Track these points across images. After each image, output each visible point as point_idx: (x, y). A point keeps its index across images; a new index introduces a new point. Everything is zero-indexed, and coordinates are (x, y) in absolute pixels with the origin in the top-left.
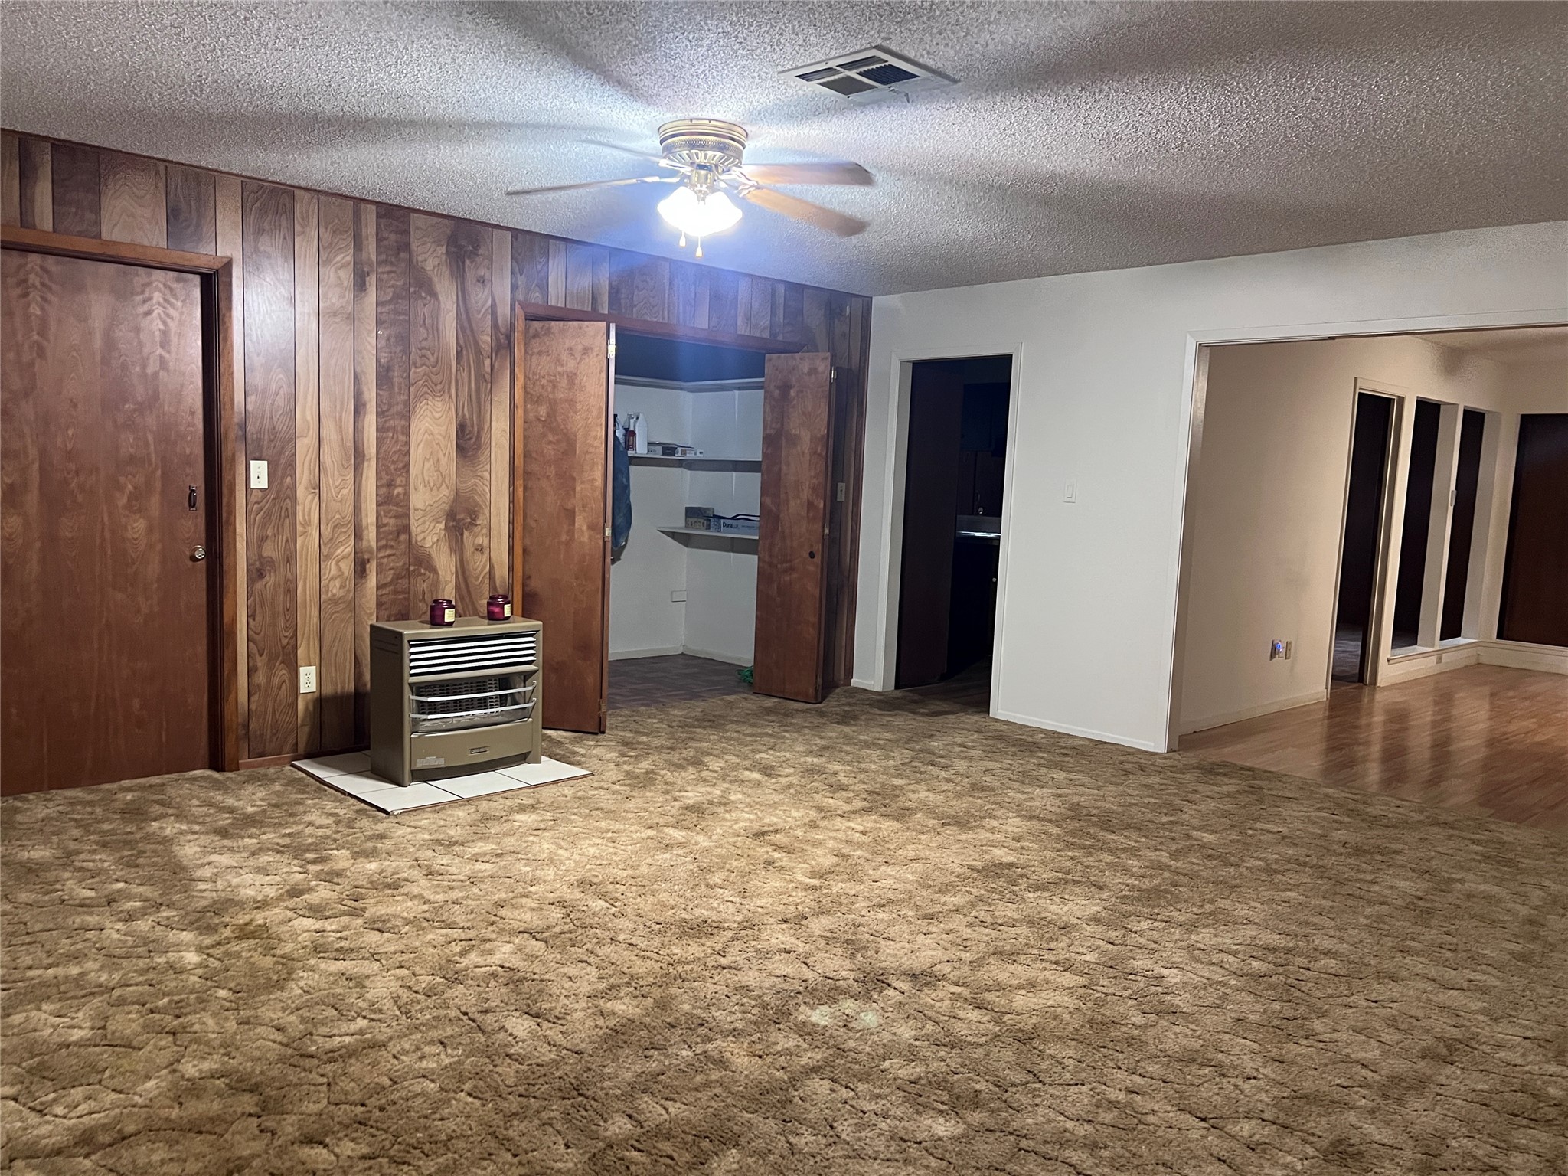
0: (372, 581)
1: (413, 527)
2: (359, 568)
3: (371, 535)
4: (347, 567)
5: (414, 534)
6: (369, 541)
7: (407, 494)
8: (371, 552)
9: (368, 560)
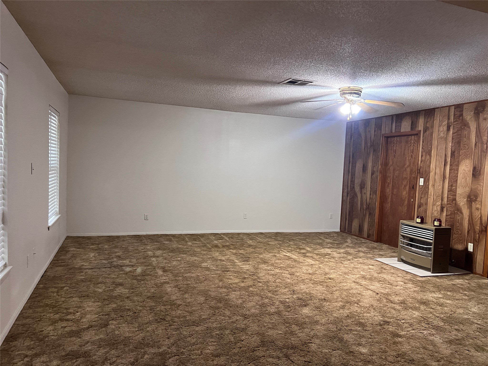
0: (445, 214)
1: (457, 199)
2: (442, 209)
3: (445, 200)
4: (439, 208)
5: (457, 201)
6: (445, 202)
7: (456, 189)
8: (445, 205)
9: (444, 207)
